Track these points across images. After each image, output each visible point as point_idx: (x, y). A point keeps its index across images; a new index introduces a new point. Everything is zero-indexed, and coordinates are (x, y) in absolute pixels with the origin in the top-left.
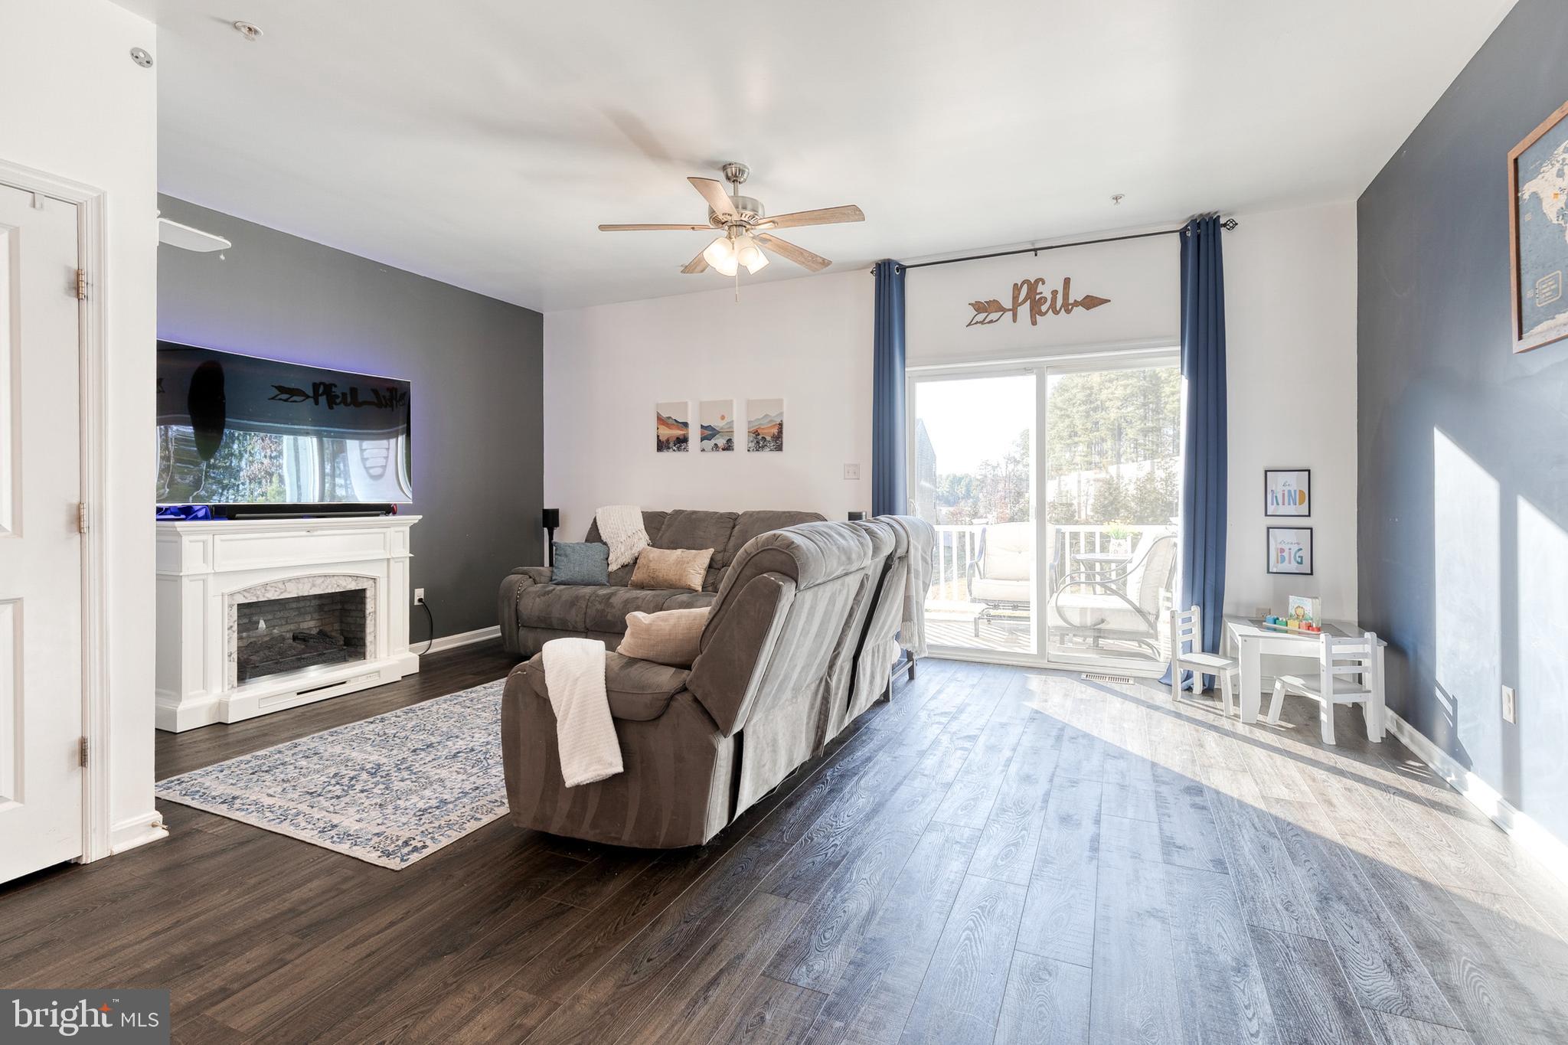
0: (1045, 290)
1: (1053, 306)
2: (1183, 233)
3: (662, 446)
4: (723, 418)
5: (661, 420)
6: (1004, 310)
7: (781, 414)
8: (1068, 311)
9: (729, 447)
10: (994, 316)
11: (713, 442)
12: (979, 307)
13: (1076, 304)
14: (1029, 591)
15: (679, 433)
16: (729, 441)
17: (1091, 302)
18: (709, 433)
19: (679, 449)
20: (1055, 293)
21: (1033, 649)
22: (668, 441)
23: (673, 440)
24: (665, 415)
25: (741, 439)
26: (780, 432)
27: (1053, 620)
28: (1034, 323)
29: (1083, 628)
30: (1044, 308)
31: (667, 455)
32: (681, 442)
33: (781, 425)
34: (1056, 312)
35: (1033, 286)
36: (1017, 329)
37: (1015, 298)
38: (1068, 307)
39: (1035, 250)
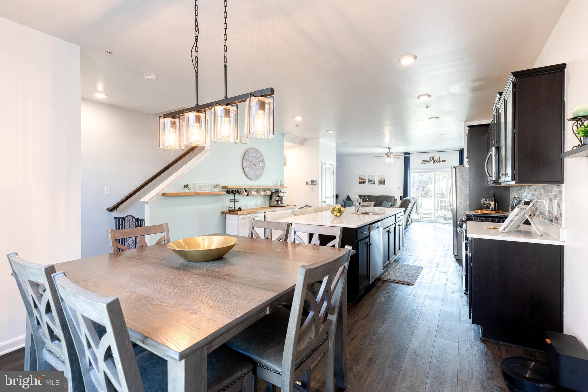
0: (435, 159)
1: (437, 161)
2: (459, 151)
3: (360, 183)
4: (373, 178)
5: (360, 178)
6: (428, 161)
7: (385, 178)
8: (440, 162)
9: (374, 183)
10: (426, 162)
11: (371, 183)
12: (424, 161)
13: (441, 161)
14: (432, 211)
15: (364, 181)
16: (374, 182)
17: (443, 161)
18: (370, 181)
19: (364, 184)
20: (437, 159)
21: (433, 220)
22: (361, 182)
23: (362, 182)
24: (361, 177)
25: (377, 182)
26: (385, 181)
27: (437, 215)
28: (434, 164)
29: (441, 217)
30: (435, 162)
31: (361, 185)
32: (364, 182)
33: (385, 180)
34: (437, 162)
35: (433, 158)
36: (430, 165)
37: (430, 159)
38: (439, 162)
39: (434, 152)
